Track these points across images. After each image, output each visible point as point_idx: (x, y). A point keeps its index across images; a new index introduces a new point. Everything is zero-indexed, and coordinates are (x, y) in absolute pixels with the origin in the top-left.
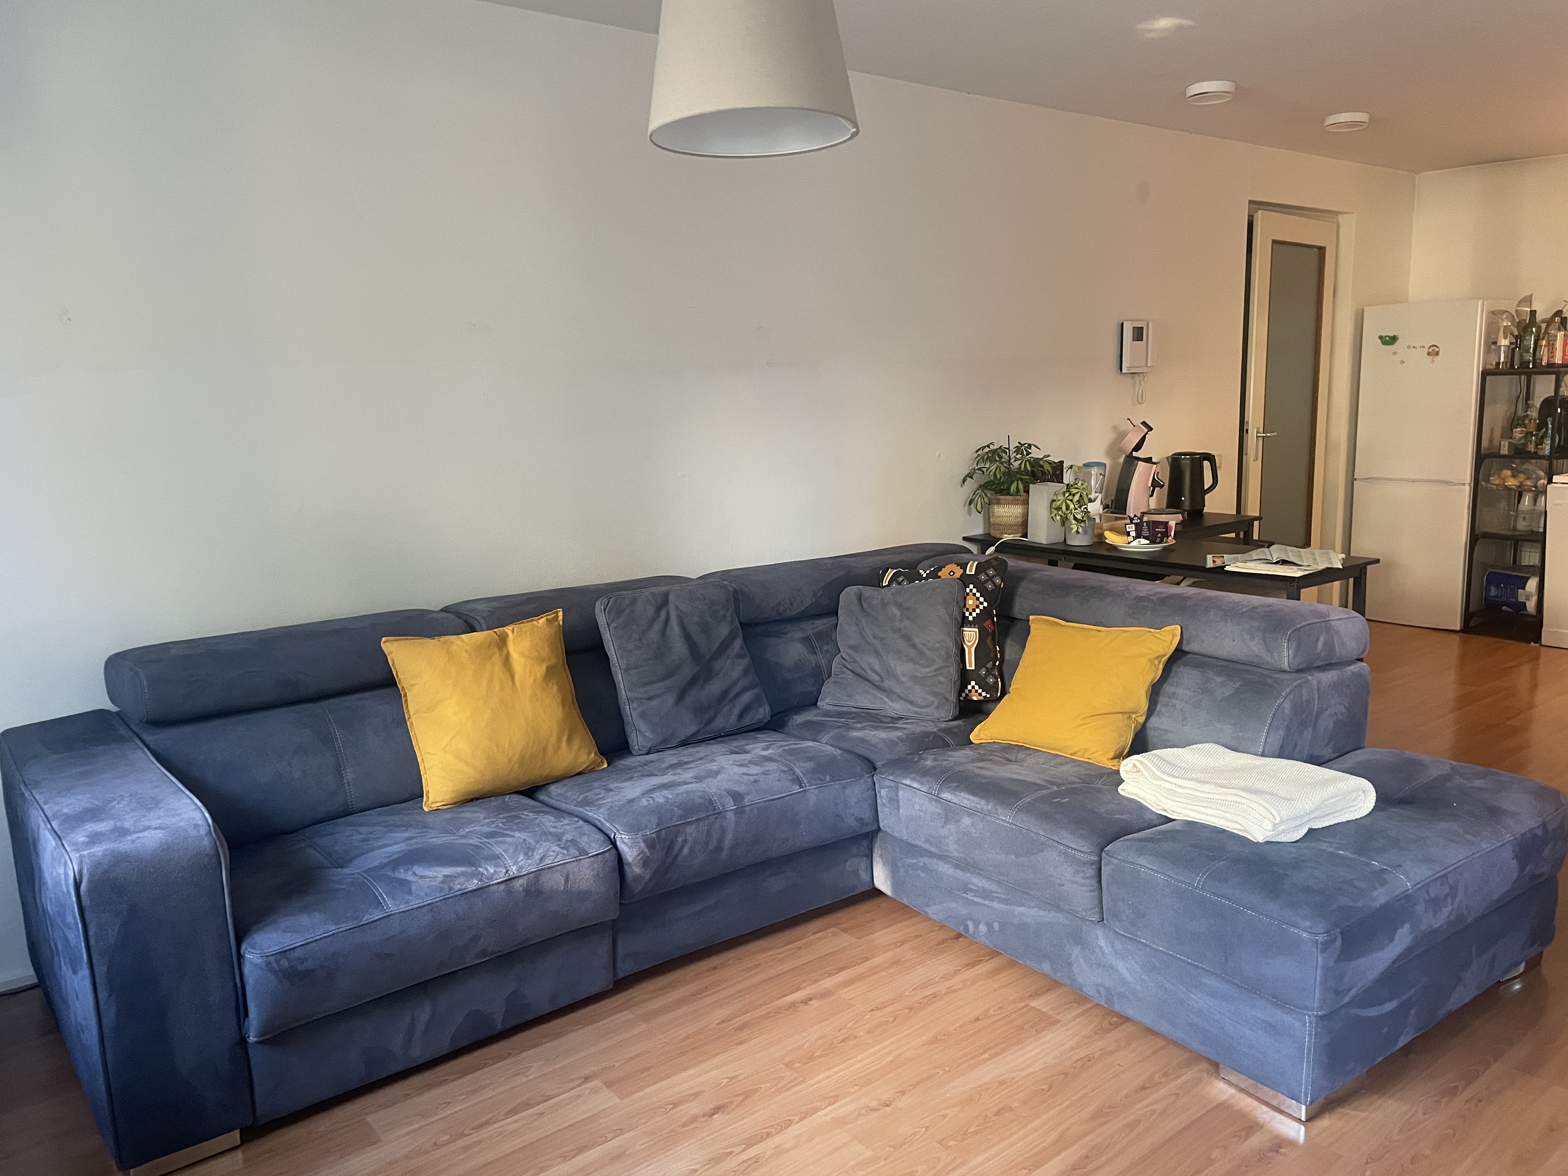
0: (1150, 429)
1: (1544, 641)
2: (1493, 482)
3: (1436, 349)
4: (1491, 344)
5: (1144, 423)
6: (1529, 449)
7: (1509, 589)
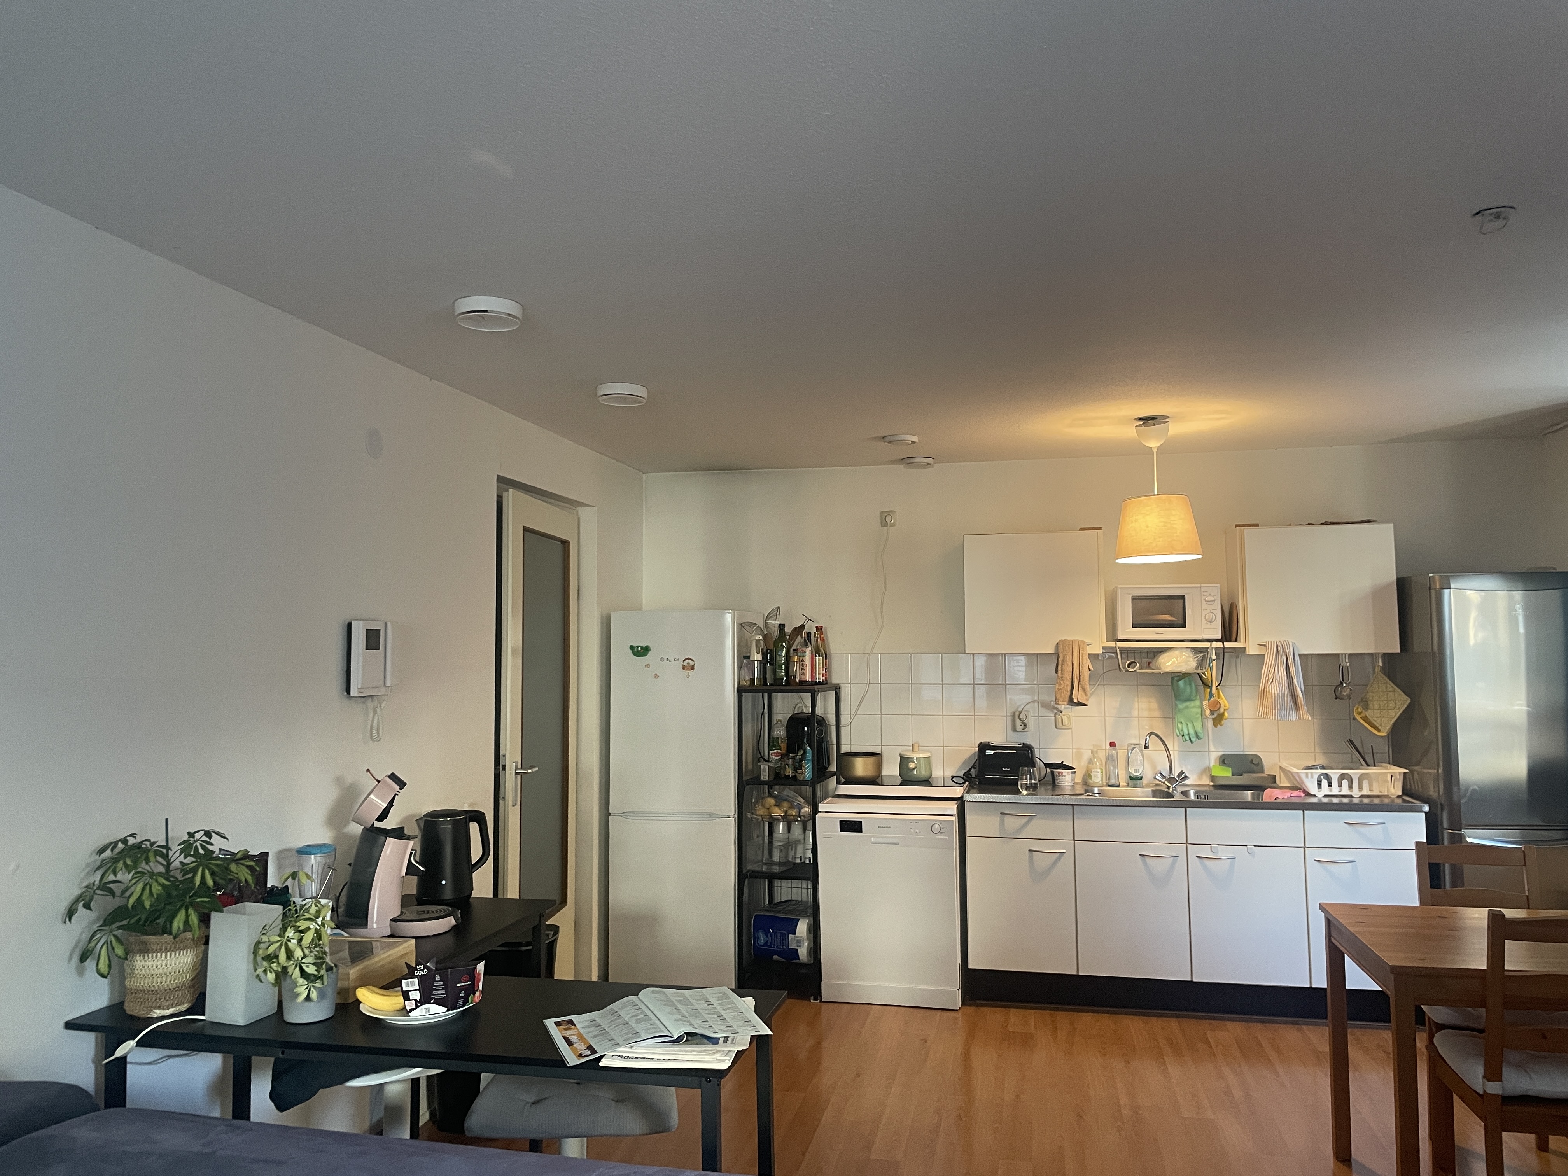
0: (402, 784)
1: (825, 995)
2: (758, 813)
3: (692, 663)
4: (743, 658)
5: (393, 777)
6: (787, 774)
7: (779, 935)
